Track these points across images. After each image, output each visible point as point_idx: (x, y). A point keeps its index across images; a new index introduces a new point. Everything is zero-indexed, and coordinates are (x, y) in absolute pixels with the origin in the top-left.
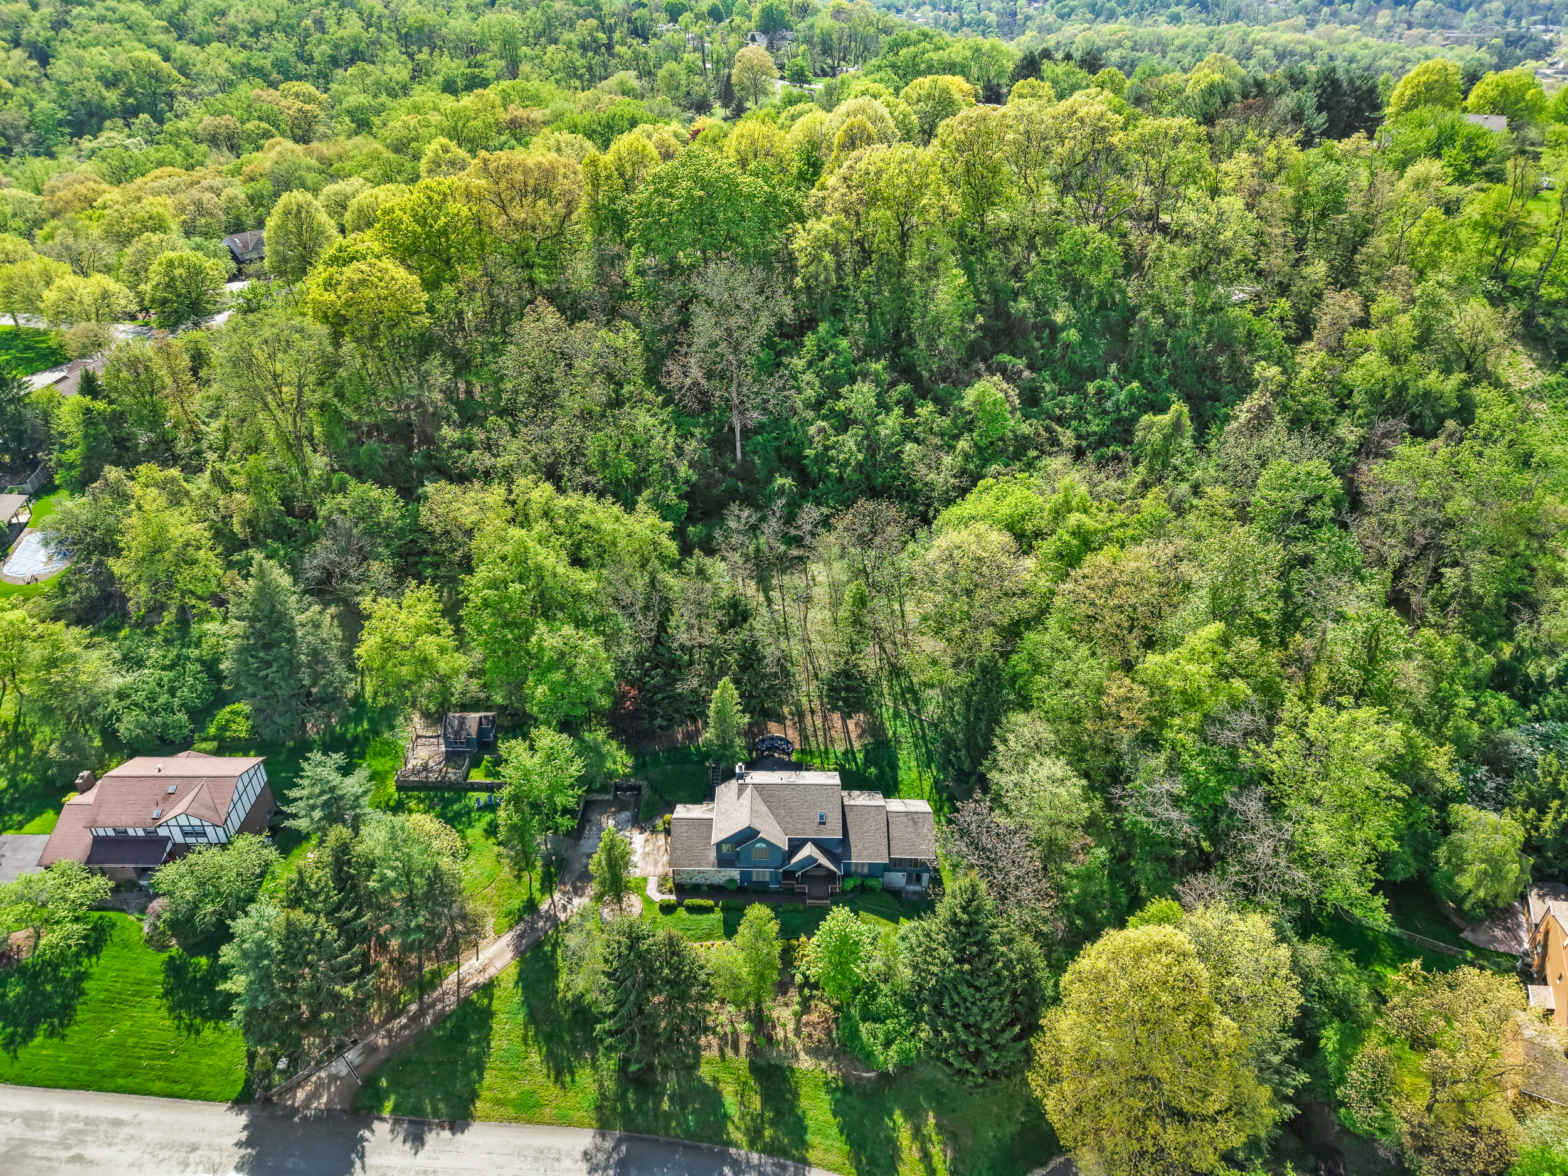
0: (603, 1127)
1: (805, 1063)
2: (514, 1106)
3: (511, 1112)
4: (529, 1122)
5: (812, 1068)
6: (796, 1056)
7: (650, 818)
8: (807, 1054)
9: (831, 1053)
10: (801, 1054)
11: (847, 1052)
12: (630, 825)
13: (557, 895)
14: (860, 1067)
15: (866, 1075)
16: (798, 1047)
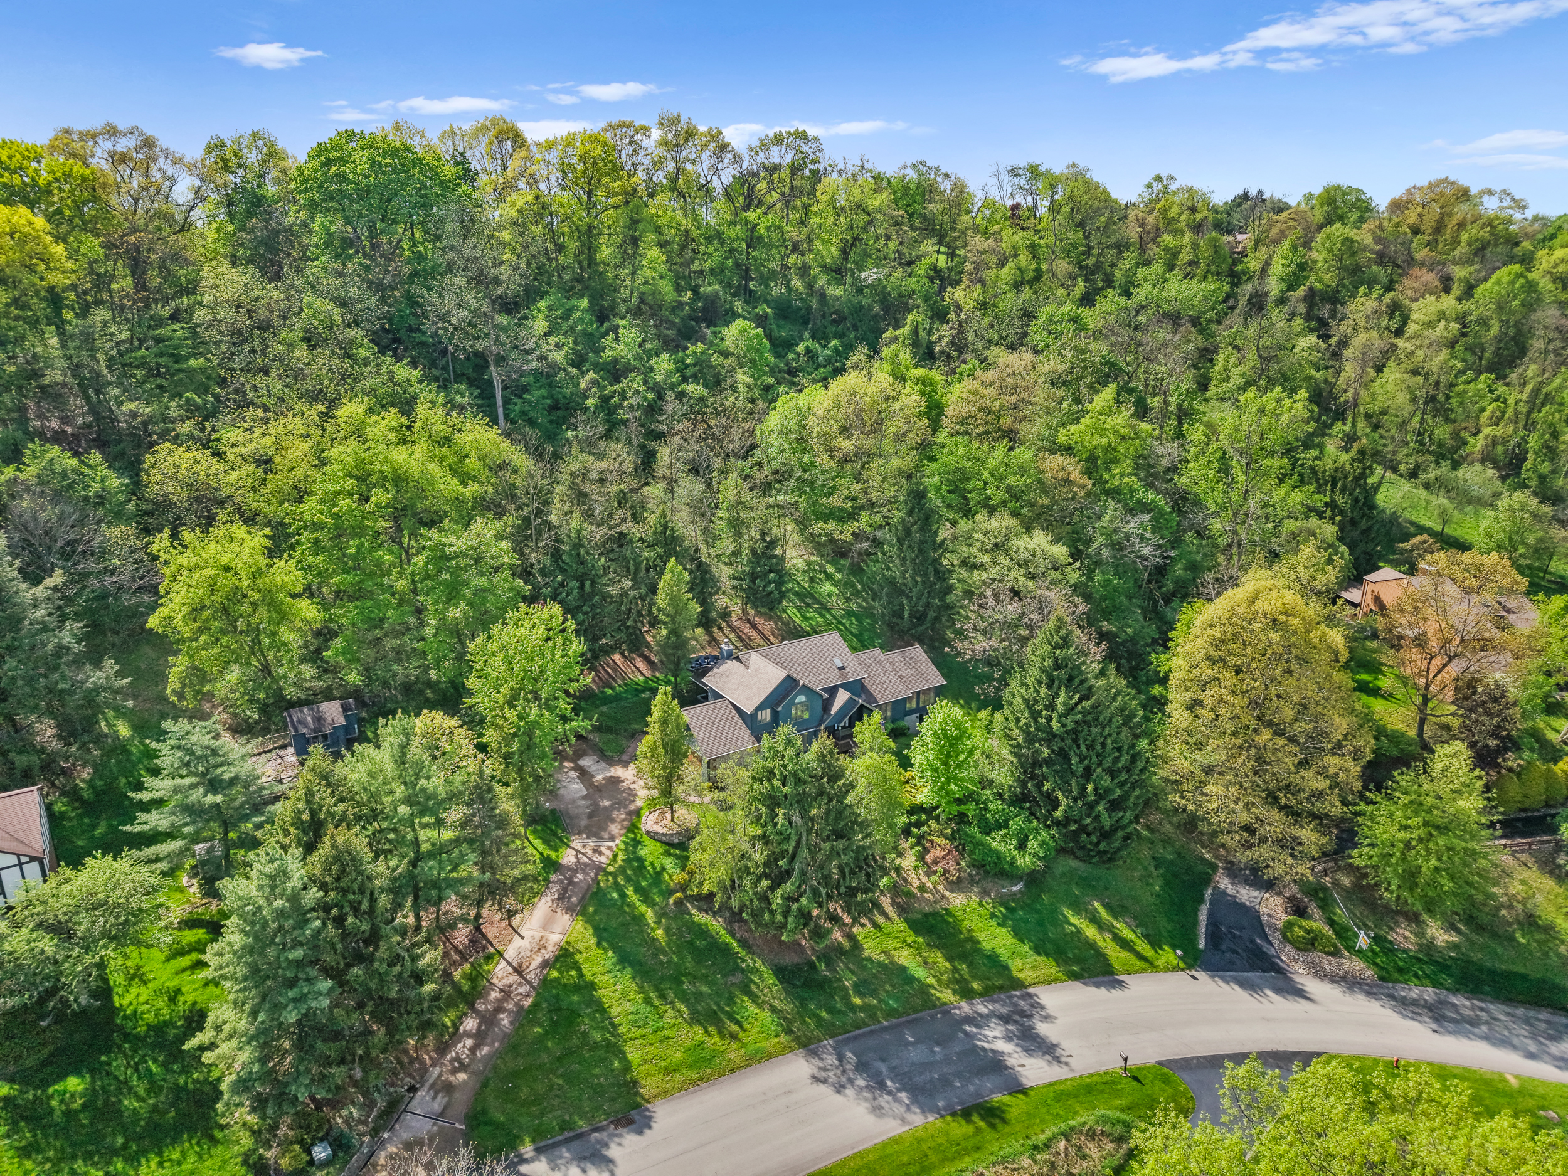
0: (807, 1045)
1: (957, 901)
2: (690, 1067)
3: (692, 1074)
4: (721, 1075)
5: (965, 902)
6: (943, 897)
7: (623, 752)
8: (952, 892)
9: (972, 882)
10: (947, 893)
11: (987, 872)
12: (603, 764)
13: (577, 843)
14: (1006, 883)
15: (1015, 888)
16: (940, 888)
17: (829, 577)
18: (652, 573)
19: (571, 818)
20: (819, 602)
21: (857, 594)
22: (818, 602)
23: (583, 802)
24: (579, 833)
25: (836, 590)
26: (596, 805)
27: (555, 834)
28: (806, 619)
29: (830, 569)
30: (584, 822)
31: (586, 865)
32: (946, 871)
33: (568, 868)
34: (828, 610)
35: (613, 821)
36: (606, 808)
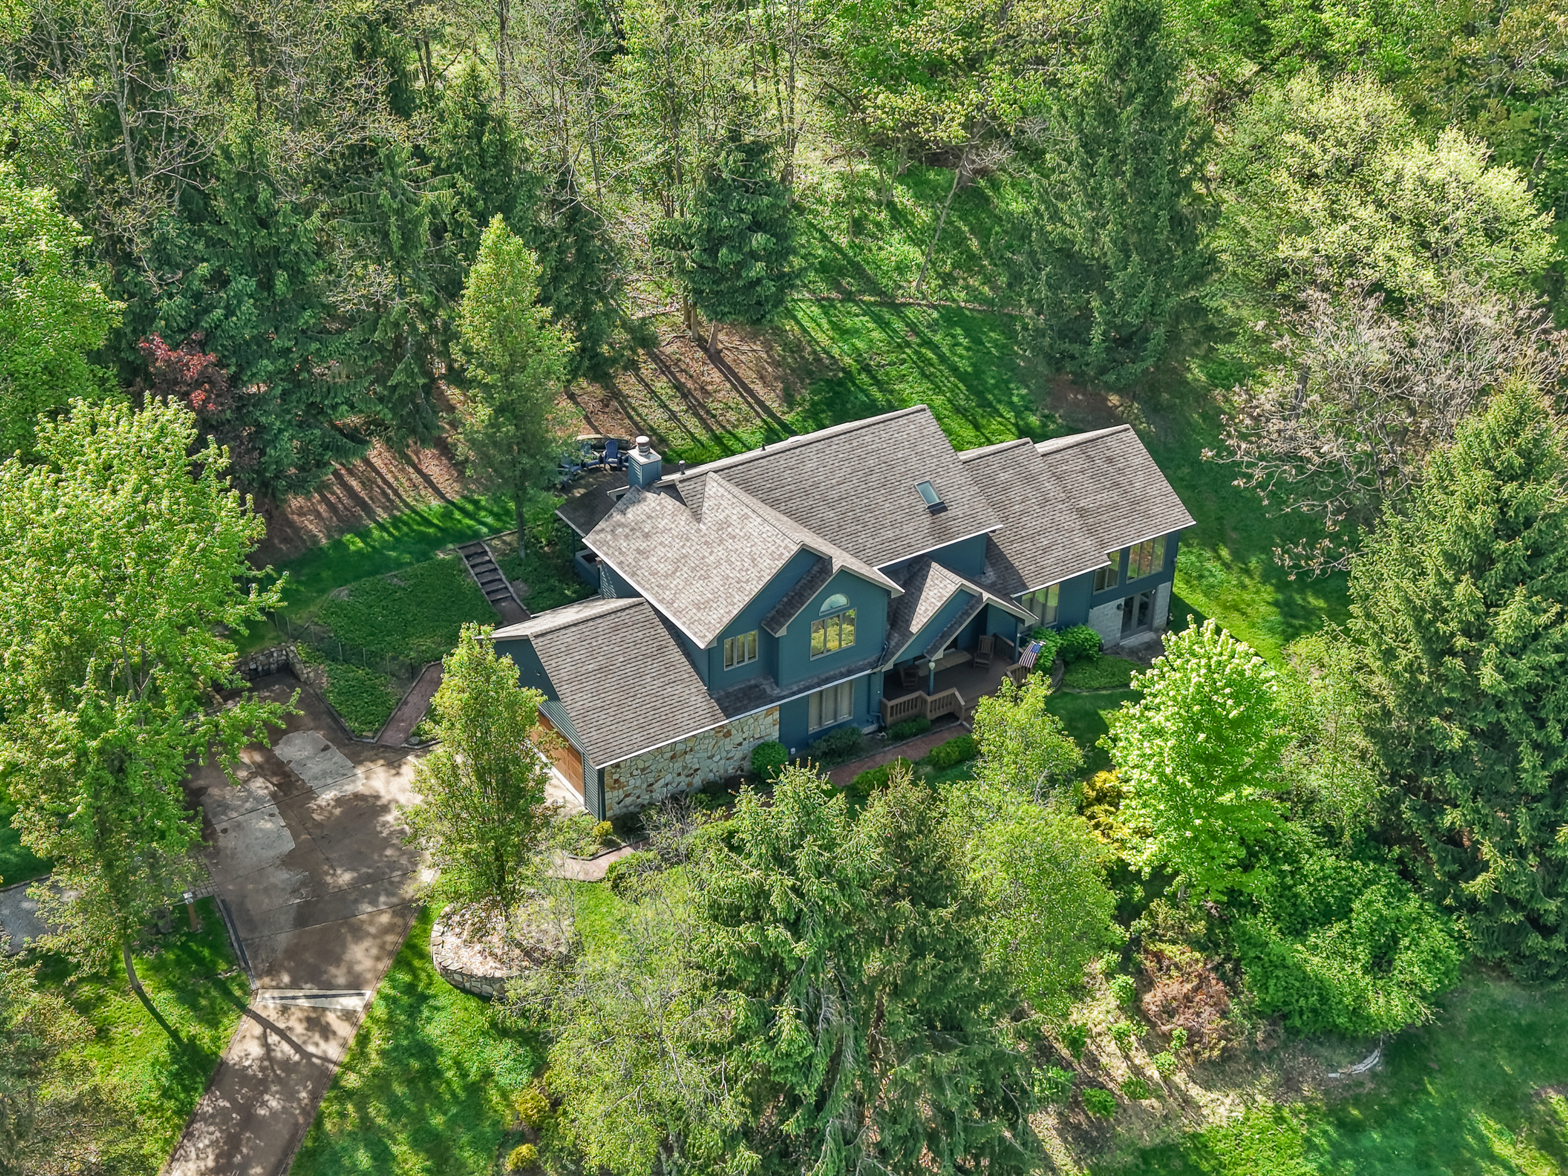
1: (1219, 1111)
5: (1240, 1113)
6: (1187, 1102)
7: (387, 721)
8: (1208, 1086)
9: (1256, 1057)
10: (1195, 1091)
11: (1293, 1032)
12: (337, 757)
13: (266, 1002)
14: (1339, 1055)
15: (1361, 1068)
16: (1180, 1078)
17: (899, 217)
18: (449, 243)
19: (252, 924)
20: (875, 290)
21: (969, 262)
22: (873, 287)
23: (283, 876)
24: (272, 971)
25: (915, 254)
26: (315, 883)
27: (210, 974)
28: (844, 333)
29: (902, 196)
30: (284, 939)
31: (286, 1064)
32: (1194, 1036)
33: (242, 1075)
34: (897, 309)
35: (358, 933)
36: (341, 894)
